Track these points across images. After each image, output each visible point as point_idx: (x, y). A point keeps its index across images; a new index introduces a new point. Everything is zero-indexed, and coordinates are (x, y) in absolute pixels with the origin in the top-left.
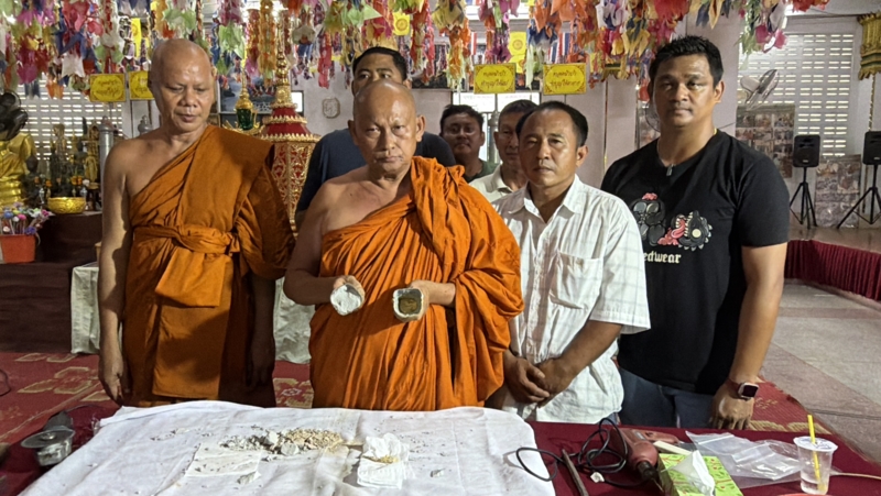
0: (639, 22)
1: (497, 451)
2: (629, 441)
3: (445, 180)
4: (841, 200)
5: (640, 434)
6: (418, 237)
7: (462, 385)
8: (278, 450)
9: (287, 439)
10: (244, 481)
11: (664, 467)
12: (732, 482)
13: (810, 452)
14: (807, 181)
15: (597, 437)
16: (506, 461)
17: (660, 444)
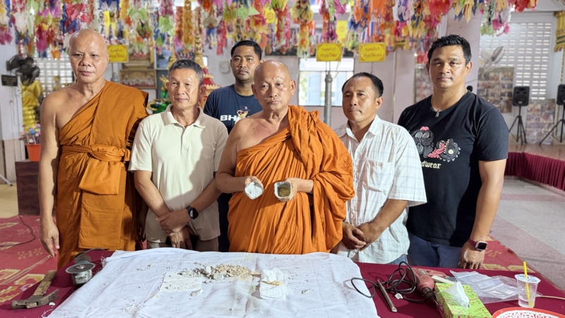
0: (419, 17)
1: (339, 279)
2: (418, 275)
3: (308, 119)
4: (542, 127)
5: (423, 271)
6: (292, 153)
7: (317, 239)
8: (212, 277)
9: (216, 270)
10: (194, 295)
11: (439, 291)
12: (479, 300)
13: (525, 283)
14: (521, 115)
15: (398, 273)
16: (345, 286)
17: (436, 277)
